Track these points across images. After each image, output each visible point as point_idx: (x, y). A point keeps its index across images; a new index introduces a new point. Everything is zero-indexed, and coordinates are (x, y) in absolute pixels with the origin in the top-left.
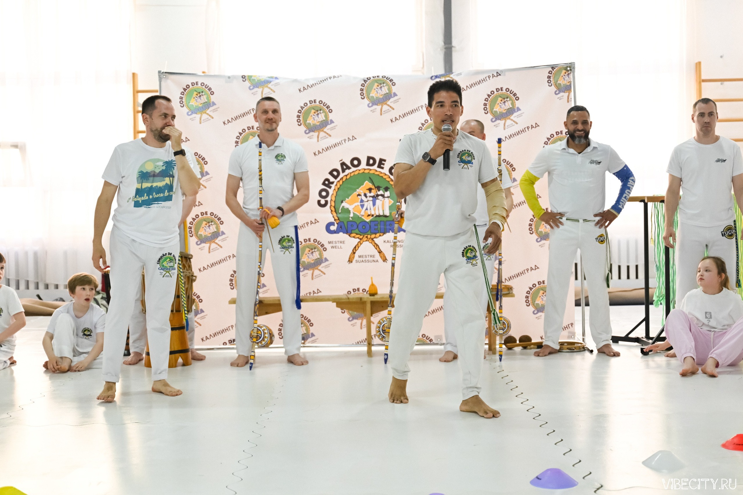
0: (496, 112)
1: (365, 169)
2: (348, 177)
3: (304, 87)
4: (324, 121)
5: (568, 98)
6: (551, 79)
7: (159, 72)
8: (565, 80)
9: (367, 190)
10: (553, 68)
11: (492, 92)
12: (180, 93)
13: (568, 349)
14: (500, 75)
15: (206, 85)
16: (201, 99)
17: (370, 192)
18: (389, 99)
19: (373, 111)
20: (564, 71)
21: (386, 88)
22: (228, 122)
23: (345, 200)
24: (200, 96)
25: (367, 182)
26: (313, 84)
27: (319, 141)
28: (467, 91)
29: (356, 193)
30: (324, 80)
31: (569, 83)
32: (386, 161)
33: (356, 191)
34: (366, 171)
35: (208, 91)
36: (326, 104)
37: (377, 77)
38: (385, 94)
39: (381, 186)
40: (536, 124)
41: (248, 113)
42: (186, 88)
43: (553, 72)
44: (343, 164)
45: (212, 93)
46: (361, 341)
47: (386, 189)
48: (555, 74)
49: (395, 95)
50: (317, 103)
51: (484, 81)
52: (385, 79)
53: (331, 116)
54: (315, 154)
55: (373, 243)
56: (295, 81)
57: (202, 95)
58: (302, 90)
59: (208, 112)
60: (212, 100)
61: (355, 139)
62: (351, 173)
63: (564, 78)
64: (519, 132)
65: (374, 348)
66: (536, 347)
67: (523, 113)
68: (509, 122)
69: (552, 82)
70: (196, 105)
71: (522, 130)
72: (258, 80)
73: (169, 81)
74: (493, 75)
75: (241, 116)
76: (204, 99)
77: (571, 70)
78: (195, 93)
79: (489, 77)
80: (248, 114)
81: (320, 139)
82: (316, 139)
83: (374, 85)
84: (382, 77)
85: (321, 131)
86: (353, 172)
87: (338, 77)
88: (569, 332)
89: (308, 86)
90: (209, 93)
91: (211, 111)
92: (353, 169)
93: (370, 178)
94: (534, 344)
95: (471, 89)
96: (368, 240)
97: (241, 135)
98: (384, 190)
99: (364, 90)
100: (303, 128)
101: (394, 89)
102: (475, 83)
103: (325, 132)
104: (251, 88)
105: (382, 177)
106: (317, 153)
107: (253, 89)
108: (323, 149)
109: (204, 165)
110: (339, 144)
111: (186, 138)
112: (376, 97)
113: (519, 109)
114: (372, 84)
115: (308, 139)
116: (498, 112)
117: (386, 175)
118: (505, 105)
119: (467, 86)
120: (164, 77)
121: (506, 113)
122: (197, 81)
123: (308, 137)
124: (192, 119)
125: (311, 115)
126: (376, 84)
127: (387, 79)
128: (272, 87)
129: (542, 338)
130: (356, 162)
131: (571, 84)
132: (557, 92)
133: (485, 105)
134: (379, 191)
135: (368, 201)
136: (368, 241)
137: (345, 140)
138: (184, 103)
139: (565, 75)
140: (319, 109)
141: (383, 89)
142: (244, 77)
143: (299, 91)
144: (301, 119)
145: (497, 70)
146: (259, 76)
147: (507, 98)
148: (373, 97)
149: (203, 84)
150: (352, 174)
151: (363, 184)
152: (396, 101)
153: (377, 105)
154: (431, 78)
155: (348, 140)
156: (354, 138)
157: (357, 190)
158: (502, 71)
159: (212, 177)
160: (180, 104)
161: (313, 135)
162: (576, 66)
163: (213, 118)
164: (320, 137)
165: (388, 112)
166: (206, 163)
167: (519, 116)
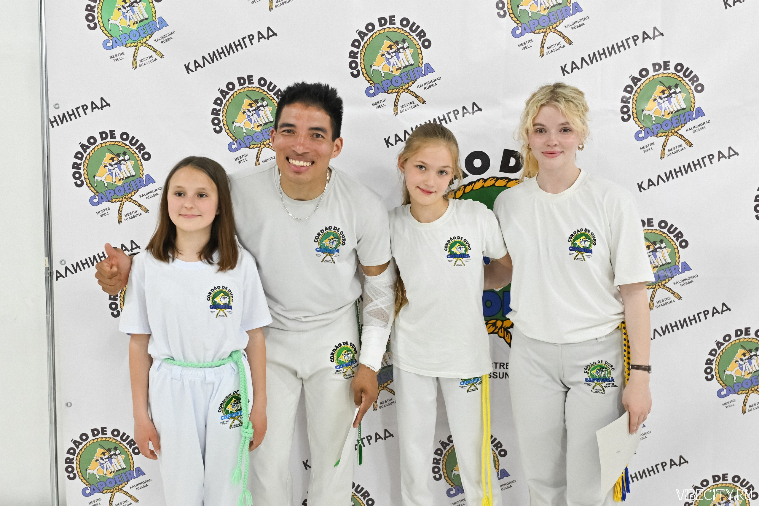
1: (497, 179)
4: (409, 68)
16: (133, 12)
18: (563, 19)
19: (523, 46)
22: (196, 67)
24: (131, 5)
27: (399, 112)
28: (743, 3)
34: (500, 183)
36: (418, 27)
38: (555, 5)
49: (577, 8)
50: (397, 24)
53: (428, 55)
54: (387, 142)
55: (506, 338)
59: (151, 41)
60: (158, 15)
61: (480, 109)
62: (465, 186)
70: (124, 25)
75: (223, 52)
76: (141, 11)
80: (239, 47)
81: (399, 107)
82: (391, 109)
85: (404, 90)
86: (470, 183)
91: (158, 39)
92: (471, 178)
96: (497, 330)
97: (224, 96)
100: (363, 83)
103: (413, 93)
106: (392, 141)
111: (102, 99)
112: (533, 13)
115: (374, 109)
123: (373, 105)
124: (116, 58)
125: (381, 52)
130: (478, 163)
136: (497, 333)
137: (456, 113)
138: (96, 21)
140: (401, 39)
144: (358, 60)
148: (525, 12)
153: (533, 32)
155: (464, 114)
156: (476, 109)
160: (88, 23)
161: (384, 100)
163: (162, 56)
164: (399, 105)
165: (557, 49)
166: (147, 157)
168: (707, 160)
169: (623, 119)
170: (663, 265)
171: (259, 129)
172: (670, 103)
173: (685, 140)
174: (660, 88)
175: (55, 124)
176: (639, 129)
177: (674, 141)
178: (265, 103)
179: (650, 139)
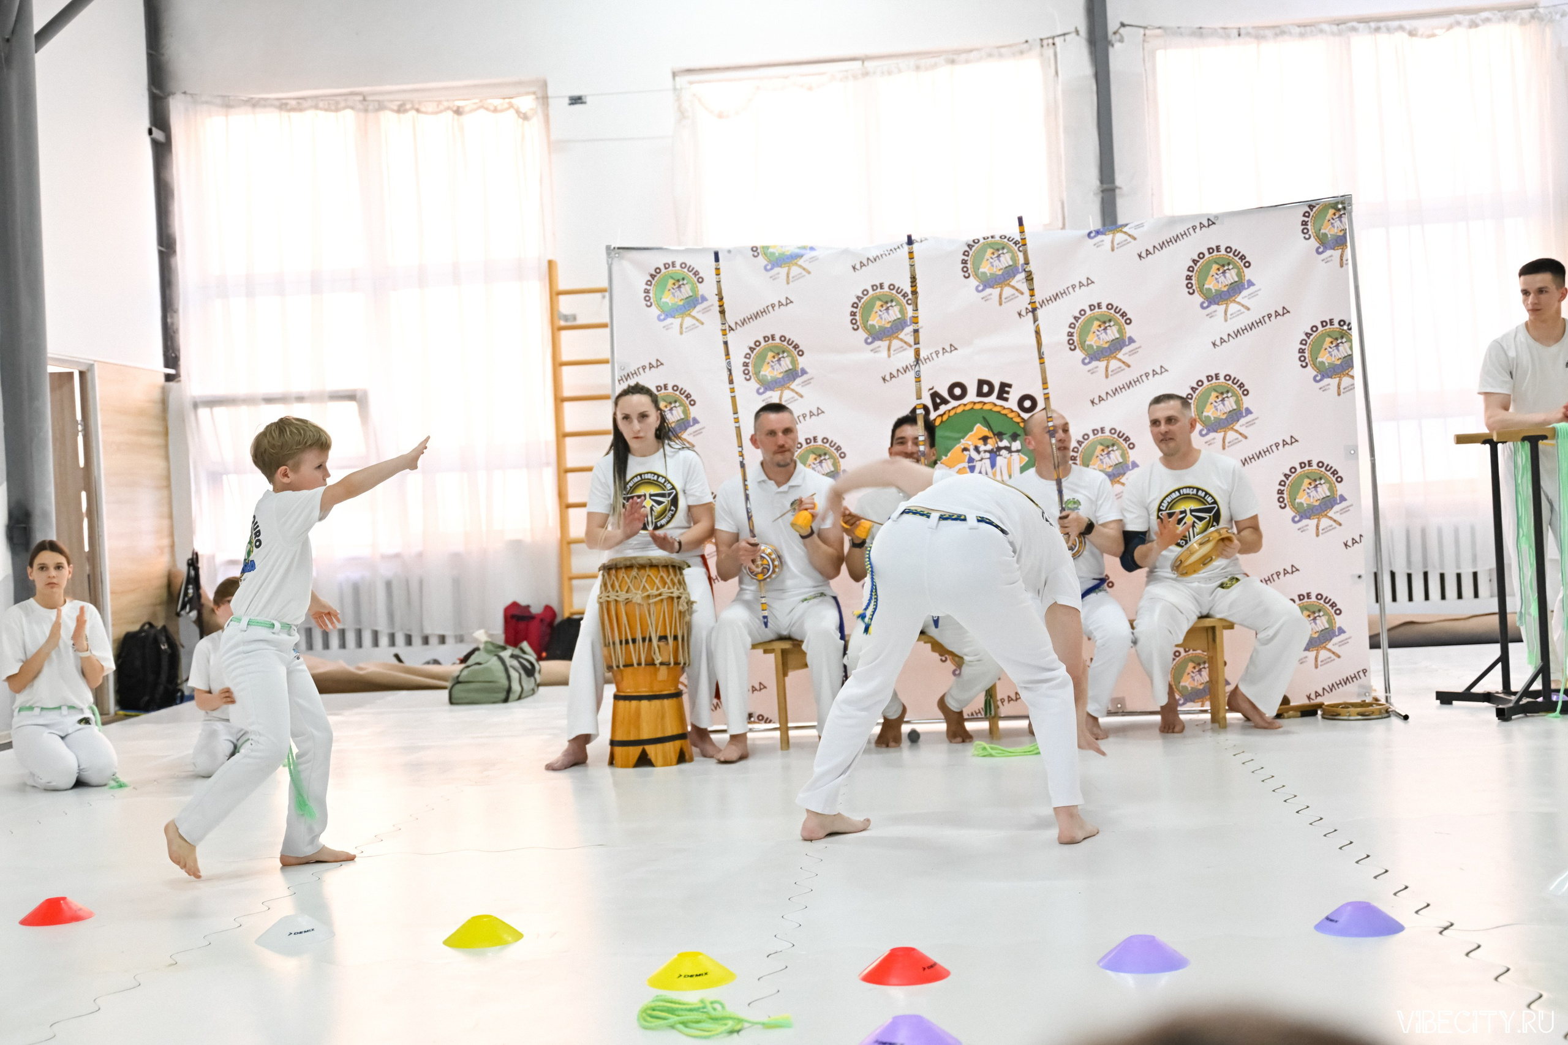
0: (1209, 290)
1: (975, 403)
2: (945, 417)
3: (861, 262)
4: (898, 321)
5: (1341, 260)
6: (1309, 227)
7: (608, 248)
8: (1334, 227)
9: (980, 439)
10: (1311, 207)
11: (1201, 255)
12: (645, 282)
13: (1359, 714)
14: (1214, 223)
15: (690, 266)
16: (680, 291)
17: (985, 444)
18: (1014, 276)
19: (985, 299)
20: (1331, 211)
21: (1008, 256)
22: (730, 331)
23: (942, 458)
24: (679, 287)
25: (978, 425)
26: (878, 256)
27: (892, 355)
28: (1154, 255)
29: (960, 446)
30: (896, 247)
31: (1343, 232)
32: (1013, 387)
33: (960, 442)
34: (978, 407)
35: (693, 276)
36: (902, 290)
37: (990, 239)
38: (1006, 267)
39: (1003, 430)
40: (1284, 308)
41: (765, 311)
42: (654, 273)
43: (1312, 214)
44: (935, 395)
45: (701, 280)
46: (977, 711)
47: (1014, 437)
48: (1315, 217)
50: (886, 289)
51: (1184, 236)
52: (1006, 240)
54: (884, 379)
56: (846, 251)
57: (683, 284)
58: (858, 266)
59: (694, 313)
60: (700, 293)
61: (956, 349)
62: (949, 411)
63: (1332, 224)
64: (1253, 324)
65: (1002, 724)
66: (1299, 714)
67: (1260, 290)
68: (1233, 308)
69: (1310, 233)
70: (673, 302)
71: (1258, 321)
72: (779, 254)
73: (625, 263)
74: (1201, 223)
75: (751, 318)
76: (686, 291)
77: (1344, 208)
78: (671, 281)
79: (1194, 227)
80: (764, 314)
81: (892, 351)
82: (885, 354)
83: (986, 252)
84: (1001, 237)
85: (894, 338)
86: (954, 408)
87: (921, 241)
88: (1360, 686)
89: (868, 259)
90: (696, 280)
91: (699, 311)
92: (954, 403)
93: (984, 418)
94: (1295, 708)
95: (1161, 251)
97: (752, 352)
98: (1010, 439)
99: (968, 262)
100: (862, 334)
102: (1169, 240)
104: (769, 267)
105: (1006, 415)
106: (888, 378)
107: (771, 269)
108: (898, 370)
109: (690, 407)
110: (927, 361)
111: (657, 360)
112: (990, 274)
113: (1251, 284)
114: (983, 250)
115: (872, 354)
116: (1214, 291)
117: (1012, 411)
118: (1225, 277)
119: (1154, 247)
120: (617, 255)
121: (1228, 290)
122: (673, 260)
123: (872, 350)
124: (667, 327)
125: (875, 310)
126: (990, 251)
127: (1008, 240)
128: (805, 265)
129: (1309, 698)
130: (957, 391)
131: (1345, 233)
132: (1320, 250)
133: (1189, 278)
134: (1001, 440)
135: (982, 459)
137: (937, 353)
138: (652, 300)
139: (1334, 217)
140: (889, 300)
141: (1002, 258)
142: (754, 249)
143: (852, 270)
144: (857, 318)
145: (1208, 214)
146: (782, 247)
147: (1229, 264)
148: (984, 273)
149: (683, 266)
150: (952, 413)
151: (971, 430)
153: (992, 287)
154: (1089, 234)
155: (943, 353)
156: (953, 349)
157: (962, 440)
158: (1216, 217)
159: (703, 428)
160: (645, 302)
161: (879, 347)
162: (1354, 201)
163: (702, 324)
164: (892, 349)
165: (1012, 299)
166: (693, 403)
167: (1251, 296)
168: (1144, 377)
169: (1071, 349)
170: (1117, 464)
171: (780, 376)
172: (1106, 333)
173: (1124, 362)
174: (1096, 323)
175: (621, 382)
176: (1084, 356)
177: (1114, 364)
178: (785, 355)
179: (1095, 363)
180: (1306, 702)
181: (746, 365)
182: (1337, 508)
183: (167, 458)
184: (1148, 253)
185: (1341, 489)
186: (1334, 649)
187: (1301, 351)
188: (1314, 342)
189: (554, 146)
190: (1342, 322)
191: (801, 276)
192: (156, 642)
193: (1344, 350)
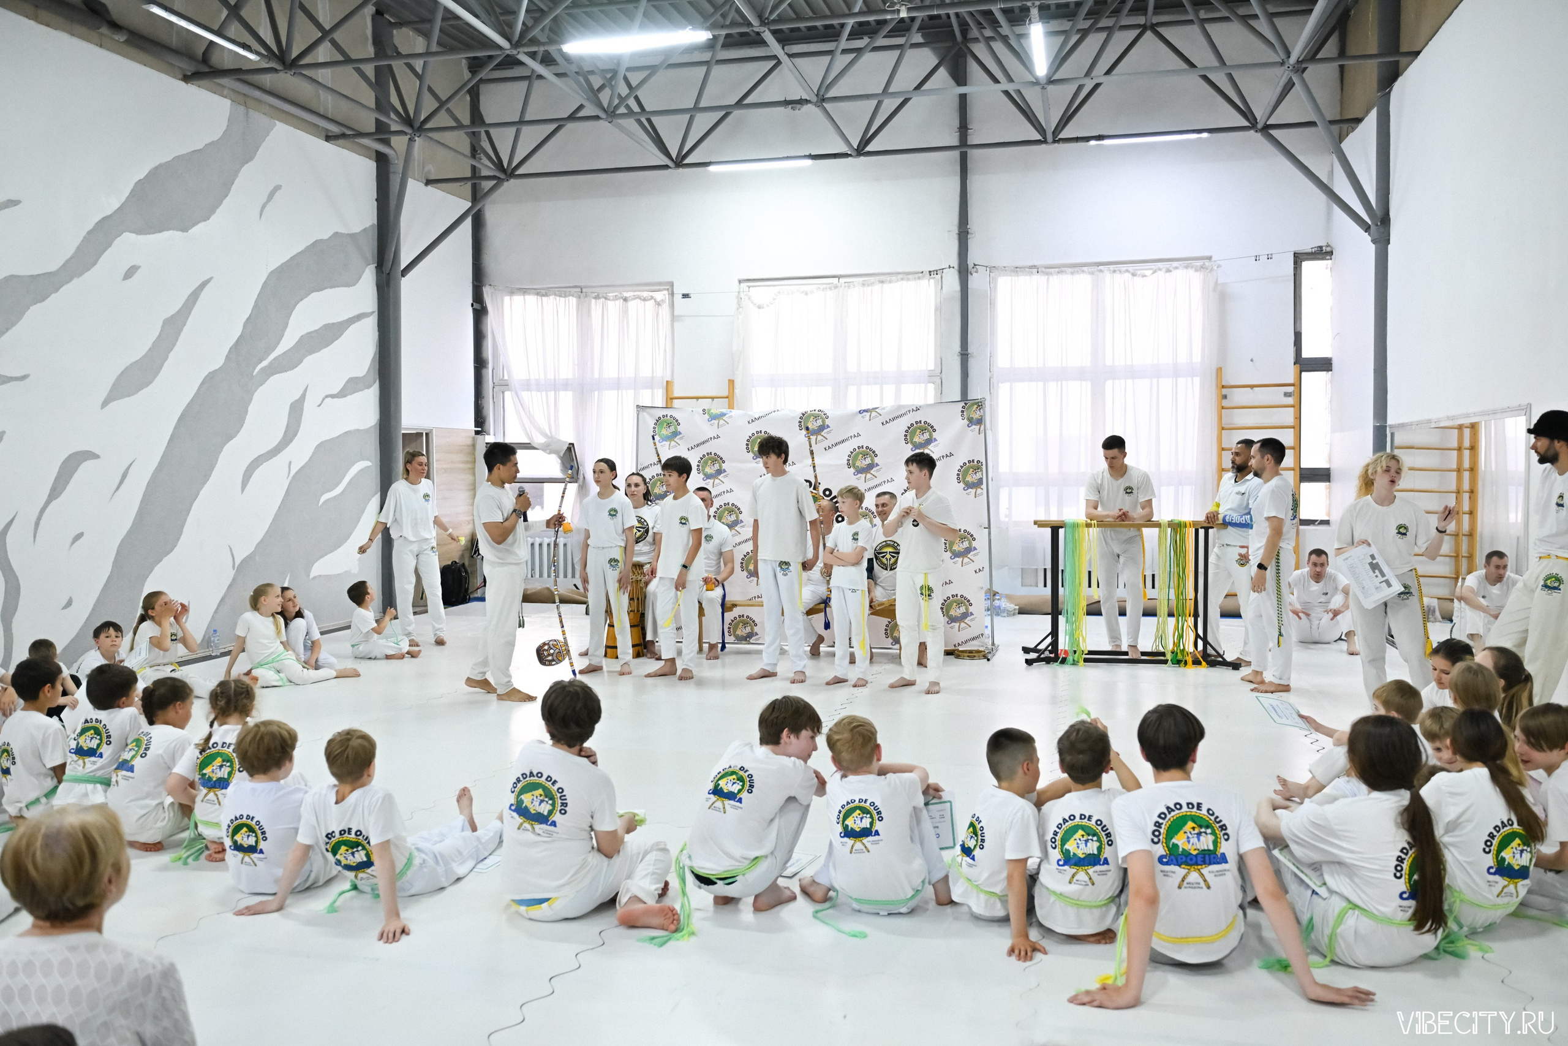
0: (916, 442)
3: (752, 419)
5: (979, 431)
6: (965, 413)
7: (636, 407)
8: (976, 414)
10: (966, 403)
11: (912, 425)
12: (654, 423)
14: (919, 409)
15: (674, 417)
16: (669, 428)
18: (823, 430)
20: (976, 406)
21: (821, 421)
22: (692, 449)
26: (760, 417)
28: (890, 423)
32: (821, 484)
35: (675, 422)
37: (813, 411)
38: (820, 426)
40: (951, 453)
41: (707, 440)
42: (657, 419)
43: (966, 407)
45: (678, 424)
48: (968, 409)
49: (828, 427)
50: (763, 433)
51: (905, 415)
52: (821, 412)
56: (746, 413)
57: (670, 425)
58: (751, 422)
59: (675, 439)
60: (678, 430)
67: (940, 443)
68: (927, 451)
69: (965, 416)
70: (666, 433)
72: (714, 413)
73: (645, 414)
74: (913, 409)
75: (701, 443)
76: (672, 429)
77: (982, 405)
78: (665, 423)
79: (909, 411)
84: (818, 410)
87: (780, 411)
88: (980, 642)
89: (756, 418)
90: (676, 424)
95: (894, 422)
97: (701, 459)
99: (802, 422)
100: (751, 454)
101: (827, 422)
102: (897, 417)
104: (709, 419)
107: (711, 421)
112: (812, 428)
113: (935, 440)
114: (810, 416)
118: (924, 436)
119: (890, 419)
121: (925, 443)
122: (666, 413)
124: (662, 446)
126: (812, 417)
128: (726, 419)
129: (955, 646)
131: (982, 417)
132: (969, 425)
133: (906, 436)
138: (656, 432)
139: (977, 409)
141: (818, 421)
142: (703, 410)
144: (749, 446)
145: (916, 406)
146: (716, 409)
147: (926, 430)
149: (671, 416)
152: (828, 433)
153: (813, 435)
154: (860, 411)
158: (920, 406)
160: (653, 433)
162: (987, 402)
163: (679, 444)
167: (936, 446)
169: (848, 467)
171: (714, 472)
172: (865, 461)
173: (873, 475)
174: (861, 455)
176: (854, 471)
177: (869, 476)
178: (716, 462)
179: (860, 475)
180: (953, 648)
181: (698, 466)
182: (972, 553)
183: (474, 474)
184: (887, 422)
185: (974, 544)
186: (969, 623)
187: (958, 475)
188: (964, 470)
189: (674, 318)
190: (978, 462)
191: (724, 425)
192: (459, 571)
193: (979, 475)
